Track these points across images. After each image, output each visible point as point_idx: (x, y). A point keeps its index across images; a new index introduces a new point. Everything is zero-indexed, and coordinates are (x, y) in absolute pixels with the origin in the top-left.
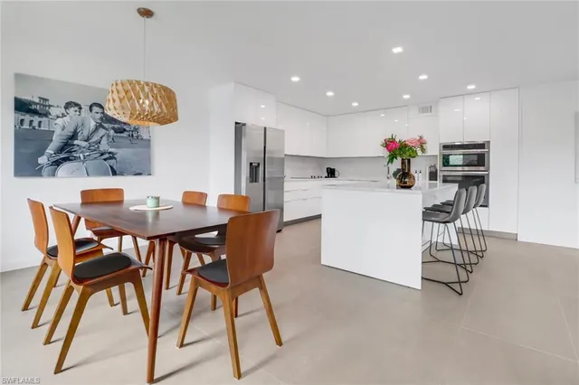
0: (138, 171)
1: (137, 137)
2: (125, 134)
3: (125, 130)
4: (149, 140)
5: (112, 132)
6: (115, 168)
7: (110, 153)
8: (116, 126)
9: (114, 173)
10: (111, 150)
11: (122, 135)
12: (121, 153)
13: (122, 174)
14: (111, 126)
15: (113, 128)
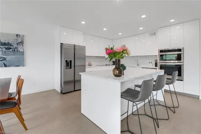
0: (17, 65)
1: (17, 51)
2: (11, 50)
3: (11, 48)
4: (24, 52)
5: (4, 49)
6: (6, 64)
7: (3, 58)
8: (6, 47)
9: (5, 66)
10: (4, 57)
11: (10, 50)
12: (8, 58)
13: (9, 66)
14: (3, 47)
15: (5, 48)
